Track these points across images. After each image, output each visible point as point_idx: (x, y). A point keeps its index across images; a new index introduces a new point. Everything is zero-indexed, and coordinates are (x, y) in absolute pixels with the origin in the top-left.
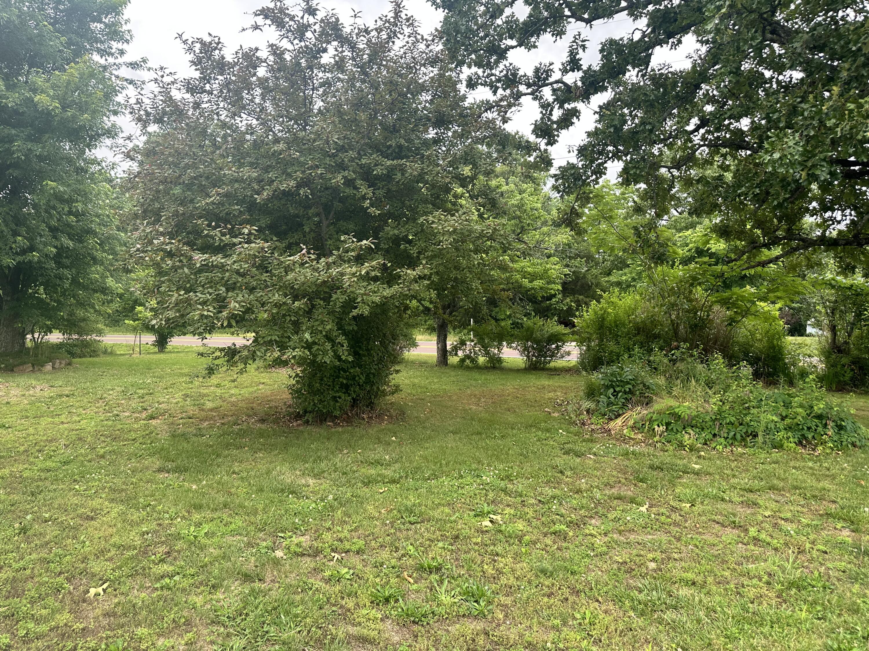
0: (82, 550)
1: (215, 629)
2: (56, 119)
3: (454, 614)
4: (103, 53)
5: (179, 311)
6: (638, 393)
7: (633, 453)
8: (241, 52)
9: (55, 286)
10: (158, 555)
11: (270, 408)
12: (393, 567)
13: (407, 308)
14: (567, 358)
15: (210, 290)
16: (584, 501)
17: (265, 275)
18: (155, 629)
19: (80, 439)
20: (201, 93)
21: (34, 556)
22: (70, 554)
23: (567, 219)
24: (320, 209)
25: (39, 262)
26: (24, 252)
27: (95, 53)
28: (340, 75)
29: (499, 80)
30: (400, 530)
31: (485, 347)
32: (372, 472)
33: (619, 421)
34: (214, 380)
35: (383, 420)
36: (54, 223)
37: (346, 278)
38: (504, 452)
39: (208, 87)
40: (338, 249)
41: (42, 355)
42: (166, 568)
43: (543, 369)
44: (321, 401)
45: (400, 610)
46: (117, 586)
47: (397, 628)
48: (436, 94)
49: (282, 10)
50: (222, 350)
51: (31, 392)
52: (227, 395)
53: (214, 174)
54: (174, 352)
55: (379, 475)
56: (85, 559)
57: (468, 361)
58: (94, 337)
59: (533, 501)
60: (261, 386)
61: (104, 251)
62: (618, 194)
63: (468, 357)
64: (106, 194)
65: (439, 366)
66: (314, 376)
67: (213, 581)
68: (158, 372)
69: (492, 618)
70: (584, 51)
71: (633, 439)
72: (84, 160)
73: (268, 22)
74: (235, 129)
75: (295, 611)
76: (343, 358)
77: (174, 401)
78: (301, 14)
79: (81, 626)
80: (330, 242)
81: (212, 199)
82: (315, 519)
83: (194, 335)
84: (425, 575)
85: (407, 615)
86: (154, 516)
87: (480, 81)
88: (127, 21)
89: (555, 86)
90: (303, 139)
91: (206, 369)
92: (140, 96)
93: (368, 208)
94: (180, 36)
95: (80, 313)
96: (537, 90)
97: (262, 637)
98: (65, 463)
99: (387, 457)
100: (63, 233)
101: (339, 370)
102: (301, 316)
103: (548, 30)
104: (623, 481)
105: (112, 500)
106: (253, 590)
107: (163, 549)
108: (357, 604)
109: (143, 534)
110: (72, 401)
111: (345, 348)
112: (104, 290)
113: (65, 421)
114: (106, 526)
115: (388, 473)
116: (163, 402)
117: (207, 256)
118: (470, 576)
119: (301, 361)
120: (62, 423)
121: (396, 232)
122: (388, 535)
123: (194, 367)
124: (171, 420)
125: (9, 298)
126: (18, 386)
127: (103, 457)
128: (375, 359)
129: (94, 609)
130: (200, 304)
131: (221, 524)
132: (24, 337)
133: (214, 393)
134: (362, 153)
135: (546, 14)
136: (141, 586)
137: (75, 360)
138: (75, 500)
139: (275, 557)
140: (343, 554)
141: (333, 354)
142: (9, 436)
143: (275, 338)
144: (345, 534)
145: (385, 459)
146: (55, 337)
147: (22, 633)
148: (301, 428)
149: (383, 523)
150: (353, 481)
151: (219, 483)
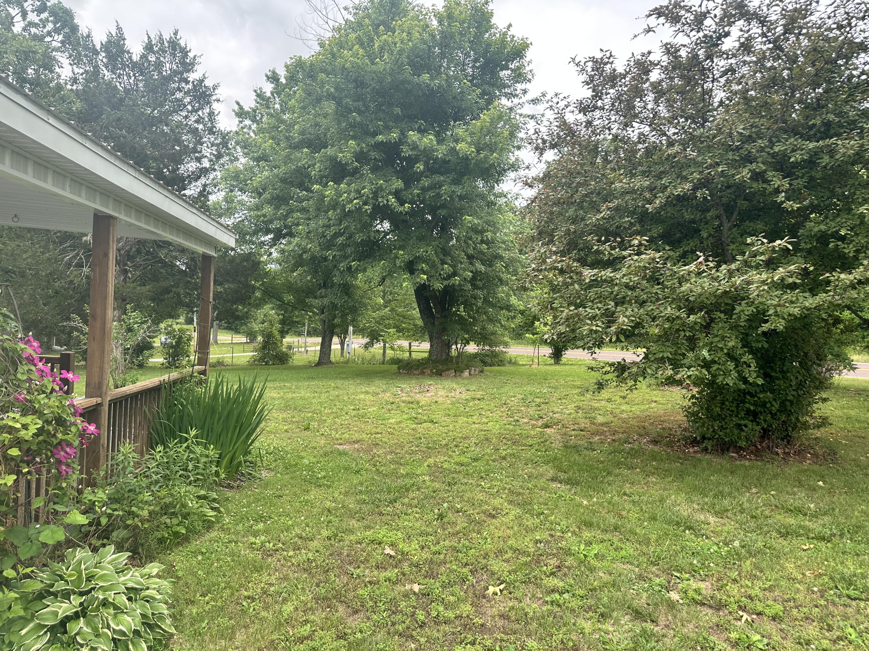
0: (484, 546)
2: (473, 162)
4: (510, 96)
5: (568, 326)
8: (632, 60)
9: (471, 305)
10: (550, 568)
11: (664, 429)
13: (837, 321)
15: (599, 305)
17: (656, 287)
18: (543, 645)
19: (487, 439)
20: (593, 111)
21: (447, 543)
22: (475, 547)
24: (721, 211)
25: (460, 285)
26: (449, 277)
27: (503, 98)
28: (746, 58)
30: (834, 603)
32: (791, 521)
34: (605, 394)
35: (805, 458)
36: (471, 251)
37: (753, 287)
39: (599, 103)
40: (743, 254)
41: (462, 362)
42: (556, 582)
44: (722, 428)
46: (512, 590)
49: (677, 4)
50: (612, 365)
51: (453, 394)
52: (618, 411)
53: (605, 189)
54: (568, 364)
55: (800, 527)
56: (486, 556)
58: (501, 348)
60: (653, 405)
61: (509, 273)
64: (511, 223)
66: (714, 398)
67: (602, 610)
68: (554, 383)
72: (494, 194)
73: (662, 20)
74: (626, 140)
76: (751, 380)
77: (567, 412)
79: (480, 622)
80: (732, 246)
81: (602, 215)
82: (717, 565)
83: (584, 349)
86: (546, 526)
88: (529, 63)
90: (701, 137)
91: (596, 384)
92: (537, 126)
93: (782, 202)
94: (573, 60)
95: (490, 327)
98: (475, 460)
99: (812, 506)
100: (477, 259)
101: (745, 394)
102: (697, 331)
105: (511, 502)
106: (644, 631)
107: (554, 562)
109: (537, 542)
110: (482, 404)
111: (753, 368)
112: (508, 307)
113: (477, 422)
114: (504, 527)
115: (816, 526)
116: (557, 412)
117: (596, 271)
119: (698, 382)
120: (474, 423)
121: (823, 227)
122: (816, 606)
124: (564, 430)
125: (440, 315)
126: (444, 388)
127: (504, 458)
128: (793, 383)
129: (492, 607)
130: (589, 319)
131: (611, 548)
132: (449, 347)
133: (605, 407)
134: (774, 140)
136: (533, 596)
137: (486, 368)
138: (481, 496)
139: (670, 598)
140: (754, 616)
141: (736, 375)
142: (435, 430)
143: (667, 354)
144: (756, 591)
145: (809, 508)
146: (472, 348)
147: (434, 614)
148: (699, 455)
149: (809, 590)
150: (766, 529)
151: (609, 503)
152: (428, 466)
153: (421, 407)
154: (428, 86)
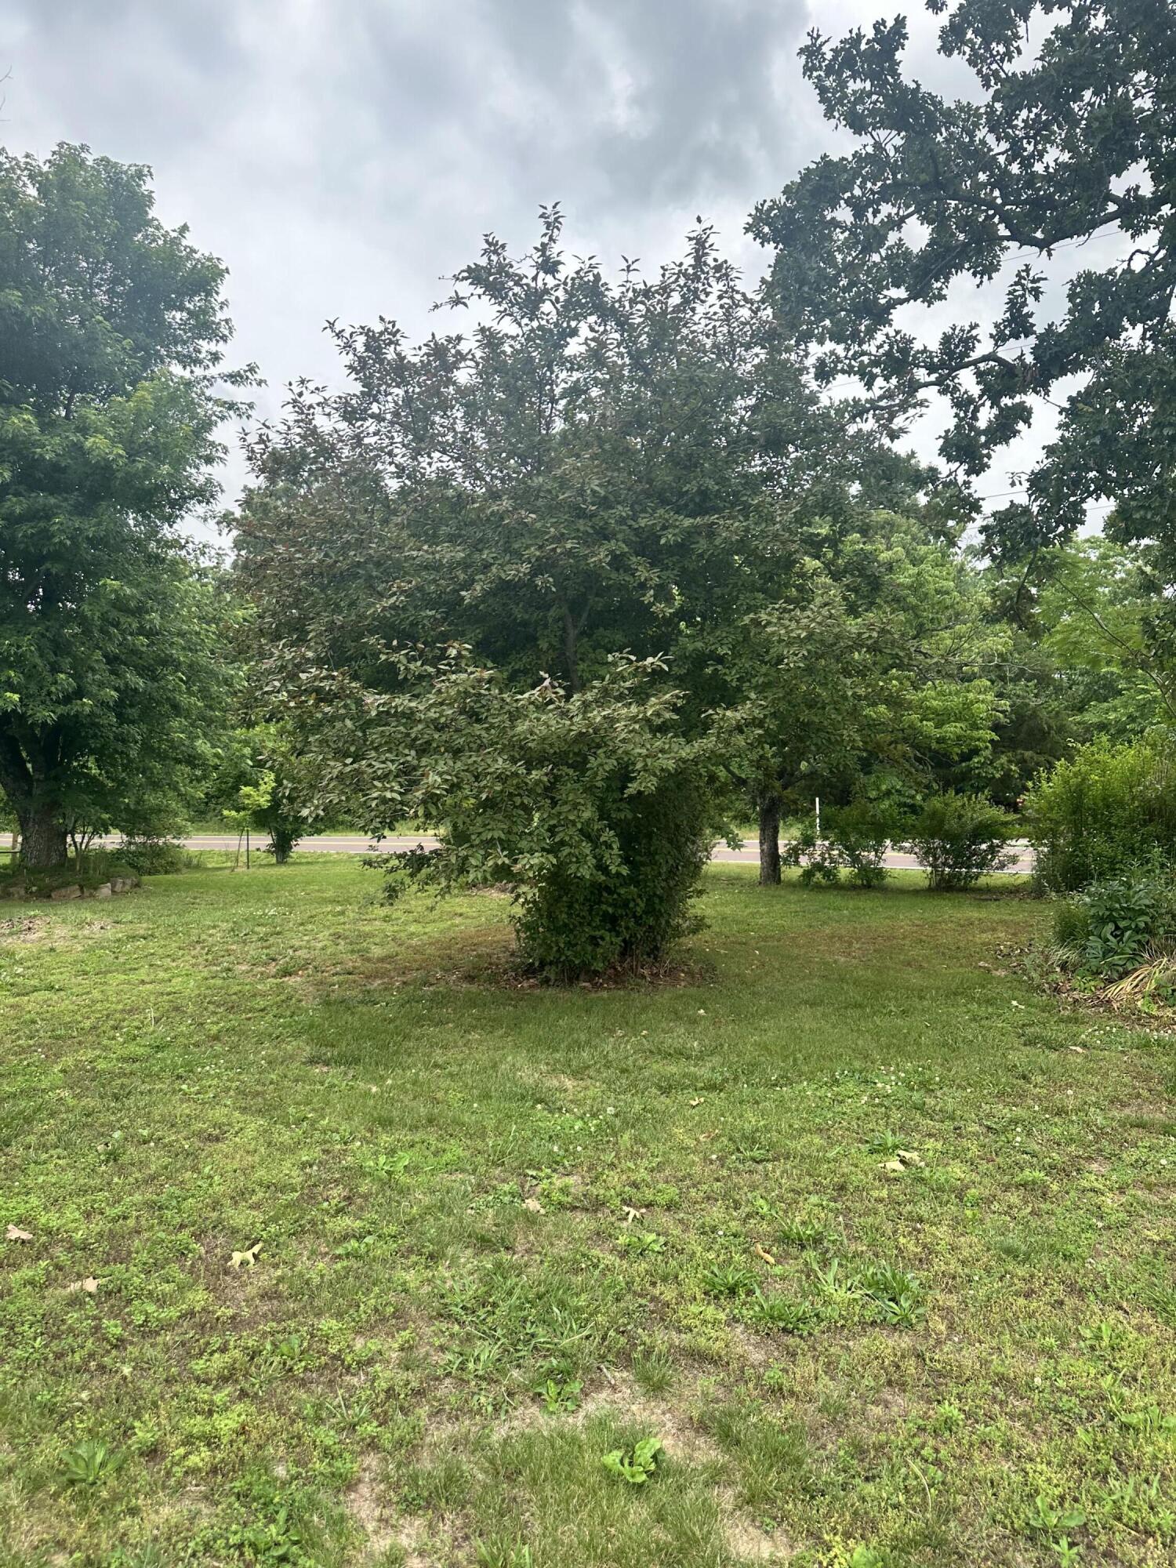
0: (211, 1191)
1: (444, 1326)
2: (119, 475)
3: (856, 1319)
4: (188, 360)
6: (1161, 931)
7: (1158, 1042)
8: (432, 344)
9: (114, 754)
10: (333, 1202)
11: (479, 956)
12: (735, 1236)
14: (1011, 869)
15: (391, 756)
16: (1074, 1130)
17: (478, 726)
18: (347, 1322)
19: (177, 1009)
20: (365, 419)
21: (137, 1197)
22: (193, 1196)
23: (1012, 608)
24: (565, 610)
25: (92, 714)
26: (67, 699)
27: (174, 362)
28: (598, 374)
29: (875, 363)
30: (738, 1171)
31: (851, 849)
32: (672, 1069)
33: (1127, 985)
35: (678, 979)
36: (112, 649)
37: (619, 725)
38: (910, 1039)
40: (601, 677)
41: (95, 870)
42: (346, 1222)
43: (965, 890)
44: (570, 945)
45: (757, 1308)
46: (275, 1250)
47: (754, 1339)
48: (764, 395)
49: (502, 269)
50: (400, 857)
51: (86, 932)
52: (403, 935)
54: (300, 864)
55: (685, 1075)
56: (216, 1205)
57: (819, 875)
58: (170, 839)
59: (975, 1128)
60: (458, 920)
61: (193, 694)
62: (1094, 559)
63: (818, 867)
65: (766, 884)
66: (557, 901)
67: (430, 1248)
68: (285, 896)
69: (926, 1329)
70: (1037, 299)
71: (1156, 1018)
72: (162, 542)
73: (479, 290)
74: (420, 478)
75: (575, 1302)
76: (613, 869)
77: (320, 945)
78: (532, 272)
79: (230, 1312)
80: (582, 666)
81: (392, 601)
82: (586, 1148)
84: (794, 1251)
85: (772, 1317)
86: (316, 1138)
87: (840, 366)
88: (223, 305)
89: (982, 366)
92: (265, 431)
93: (651, 604)
94: (332, 325)
95: (152, 799)
96: (949, 375)
97: (527, 1343)
98: (159, 1048)
99: (695, 1044)
100: (128, 665)
101: (602, 890)
103: (967, 265)
104: (1145, 1093)
105: (244, 1110)
106: (498, 1265)
107: (337, 1193)
108: (681, 1295)
109: (304, 1166)
110: (152, 946)
111: (615, 851)
112: (192, 760)
113: (147, 979)
114: (241, 1152)
115: (703, 1072)
116: (301, 948)
117: (386, 697)
118: (876, 1255)
120: (143, 982)
121: (699, 645)
122: (718, 1180)
123: (341, 887)
124: (318, 976)
125: (42, 777)
126: (64, 921)
127: (217, 1038)
128: (663, 870)
129: (244, 1285)
130: (378, 779)
131: (426, 1153)
132: (61, 840)
133: (383, 931)
134: (638, 508)
135: (962, 237)
136: (313, 1252)
137: (146, 878)
138: (186, 1109)
139: (527, 1209)
140: (643, 1210)
141: (594, 861)
142: (63, 1004)
143: (497, 834)
144: (642, 1174)
145: (692, 1048)
146: (113, 840)
147: (139, 1319)
148: (537, 992)
149: (706, 1160)
150: (641, 1086)
151: (415, 1083)
152: (63, 1071)
153: (20, 962)
154: (19, 314)
